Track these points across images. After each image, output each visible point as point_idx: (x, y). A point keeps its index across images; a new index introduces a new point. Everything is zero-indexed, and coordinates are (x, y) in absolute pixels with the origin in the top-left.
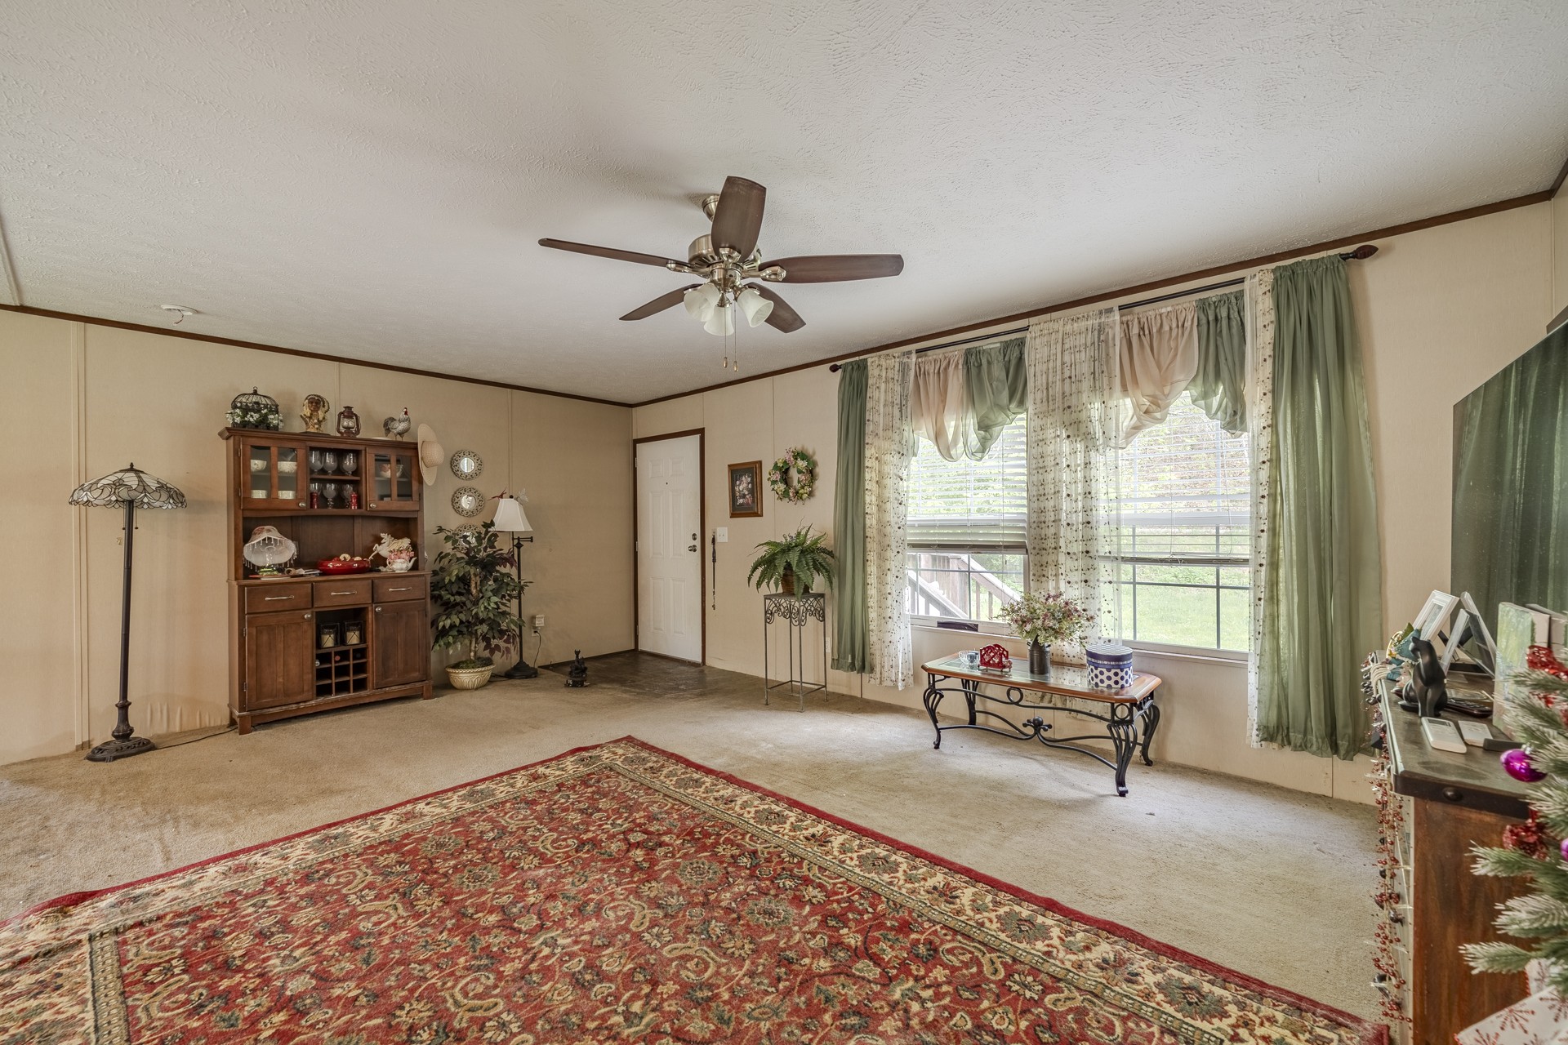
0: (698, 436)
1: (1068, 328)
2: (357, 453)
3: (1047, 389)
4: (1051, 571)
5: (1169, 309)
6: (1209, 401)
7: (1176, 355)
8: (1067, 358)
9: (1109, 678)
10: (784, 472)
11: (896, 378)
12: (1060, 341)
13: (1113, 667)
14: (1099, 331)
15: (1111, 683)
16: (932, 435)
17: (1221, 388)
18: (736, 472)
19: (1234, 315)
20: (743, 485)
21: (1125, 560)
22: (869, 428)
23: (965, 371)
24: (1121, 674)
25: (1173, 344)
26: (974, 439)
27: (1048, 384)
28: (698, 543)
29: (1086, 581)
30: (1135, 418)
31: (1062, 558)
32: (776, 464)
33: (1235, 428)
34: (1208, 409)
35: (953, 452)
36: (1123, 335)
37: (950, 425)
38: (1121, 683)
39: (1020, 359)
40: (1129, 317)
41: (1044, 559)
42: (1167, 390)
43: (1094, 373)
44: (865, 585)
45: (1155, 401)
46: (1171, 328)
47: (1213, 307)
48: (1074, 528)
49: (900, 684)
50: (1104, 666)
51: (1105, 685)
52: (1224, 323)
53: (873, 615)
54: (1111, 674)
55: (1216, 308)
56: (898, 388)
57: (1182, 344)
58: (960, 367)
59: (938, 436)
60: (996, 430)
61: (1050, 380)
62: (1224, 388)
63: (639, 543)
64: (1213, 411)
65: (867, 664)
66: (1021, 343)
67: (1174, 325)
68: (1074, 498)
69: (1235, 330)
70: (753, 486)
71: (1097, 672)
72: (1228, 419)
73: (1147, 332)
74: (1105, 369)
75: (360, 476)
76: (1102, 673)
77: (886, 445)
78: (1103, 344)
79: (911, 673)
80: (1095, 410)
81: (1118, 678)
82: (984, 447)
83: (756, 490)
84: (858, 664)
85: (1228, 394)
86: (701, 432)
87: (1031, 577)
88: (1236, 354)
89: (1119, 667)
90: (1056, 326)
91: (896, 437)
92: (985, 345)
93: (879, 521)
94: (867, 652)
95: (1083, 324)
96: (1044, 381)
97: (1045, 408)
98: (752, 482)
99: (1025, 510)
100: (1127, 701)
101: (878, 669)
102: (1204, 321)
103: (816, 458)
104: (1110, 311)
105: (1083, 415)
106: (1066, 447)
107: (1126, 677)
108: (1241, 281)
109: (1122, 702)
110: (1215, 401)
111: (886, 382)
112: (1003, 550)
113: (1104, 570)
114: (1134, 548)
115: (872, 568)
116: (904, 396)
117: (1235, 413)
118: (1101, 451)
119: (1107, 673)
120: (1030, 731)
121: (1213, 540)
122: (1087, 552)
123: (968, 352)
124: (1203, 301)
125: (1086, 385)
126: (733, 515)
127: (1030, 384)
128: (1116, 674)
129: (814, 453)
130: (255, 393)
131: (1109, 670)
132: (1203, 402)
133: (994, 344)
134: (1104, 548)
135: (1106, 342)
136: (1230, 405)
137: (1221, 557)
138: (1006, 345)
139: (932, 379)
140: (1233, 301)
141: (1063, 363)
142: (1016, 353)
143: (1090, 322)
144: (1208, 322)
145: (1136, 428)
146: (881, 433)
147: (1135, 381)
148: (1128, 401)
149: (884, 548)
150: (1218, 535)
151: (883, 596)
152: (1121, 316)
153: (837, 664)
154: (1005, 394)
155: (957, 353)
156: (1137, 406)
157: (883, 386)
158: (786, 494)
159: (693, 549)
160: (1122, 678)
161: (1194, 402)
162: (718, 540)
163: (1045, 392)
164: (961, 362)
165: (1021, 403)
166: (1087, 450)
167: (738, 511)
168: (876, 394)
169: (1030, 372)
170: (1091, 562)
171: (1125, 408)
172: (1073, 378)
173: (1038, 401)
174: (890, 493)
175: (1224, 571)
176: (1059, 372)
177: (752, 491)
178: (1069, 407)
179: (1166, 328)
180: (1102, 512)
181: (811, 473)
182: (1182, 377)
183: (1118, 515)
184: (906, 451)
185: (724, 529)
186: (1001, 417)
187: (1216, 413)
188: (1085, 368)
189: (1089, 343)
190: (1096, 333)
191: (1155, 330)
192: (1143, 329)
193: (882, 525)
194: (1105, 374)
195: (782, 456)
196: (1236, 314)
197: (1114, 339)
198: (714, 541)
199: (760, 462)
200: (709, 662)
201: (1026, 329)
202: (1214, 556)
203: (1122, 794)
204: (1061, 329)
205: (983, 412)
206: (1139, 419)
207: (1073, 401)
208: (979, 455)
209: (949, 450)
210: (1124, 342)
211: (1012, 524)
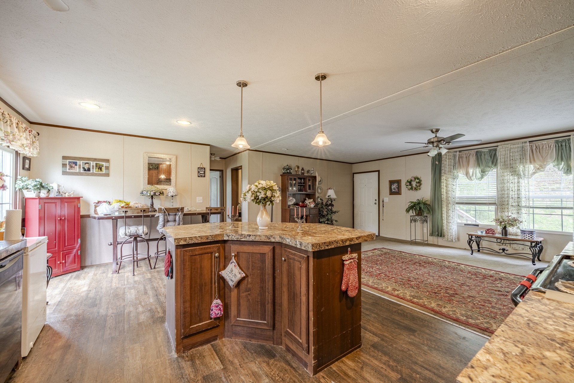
0: (378, 172)
1: (512, 146)
2: (304, 179)
3: (505, 162)
4: (506, 210)
5: (546, 142)
6: (559, 166)
7: (548, 154)
8: (511, 154)
9: (529, 236)
10: (410, 182)
11: (452, 158)
12: (509, 150)
13: (530, 234)
14: (522, 148)
15: (530, 238)
16: (465, 173)
17: (563, 163)
18: (391, 183)
19: (567, 144)
20: (394, 186)
21: (531, 207)
22: (443, 171)
23: (476, 157)
24: (532, 236)
25: (547, 152)
26: (479, 175)
27: (505, 161)
28: (377, 202)
29: (518, 213)
30: (534, 170)
31: (510, 207)
32: (408, 181)
33: (568, 173)
34: (559, 169)
35: (472, 178)
36: (530, 149)
37: (471, 171)
38: (533, 238)
39: (495, 154)
40: (532, 144)
41: (504, 207)
42: (545, 163)
43: (520, 159)
44: (442, 213)
45: (541, 166)
46: (546, 147)
47: (560, 142)
48: (514, 199)
49: (454, 240)
50: (527, 233)
51: (528, 238)
52: (564, 147)
53: (445, 222)
54: (530, 235)
55: (561, 142)
56: (452, 161)
57: (550, 152)
58: (474, 156)
59: (467, 174)
60: (486, 173)
61: (506, 160)
62: (564, 163)
63: (354, 202)
64: (560, 169)
65: (442, 235)
66: (496, 150)
67: (547, 147)
68: (514, 191)
69: (567, 148)
70: (398, 186)
71: (525, 235)
72: (565, 171)
73: (538, 148)
74: (524, 157)
75: (305, 184)
76: (526, 235)
77: (449, 176)
78: (524, 151)
79: (457, 237)
80: (521, 168)
81: (532, 237)
82: (482, 177)
83: (399, 187)
84: (440, 235)
85: (565, 165)
86: (379, 171)
87: (499, 212)
88: (568, 155)
89: (532, 234)
90: (507, 146)
91: (452, 174)
92: (483, 150)
93: (446, 196)
94: (442, 231)
95: (517, 146)
96: (504, 160)
97: (504, 167)
98: (398, 185)
99: (496, 194)
100: (535, 241)
101: (446, 237)
102: (557, 146)
103: (421, 179)
104: (526, 142)
105: (517, 169)
106: (511, 177)
107: (534, 237)
108: (570, 136)
109: (534, 242)
110: (561, 166)
111: (449, 159)
112: (489, 205)
113: (524, 211)
114: (533, 204)
115: (444, 210)
116: (455, 163)
117: (568, 170)
118: (523, 179)
119: (528, 235)
120: (501, 251)
121: (560, 202)
122: (519, 205)
123: (477, 152)
124: (557, 141)
125: (517, 162)
126: (390, 194)
127: (499, 161)
128: (531, 236)
129: (421, 178)
130: (287, 165)
131: (529, 234)
132: (557, 167)
133: (486, 150)
134: (523, 204)
135: (525, 150)
136: (566, 168)
137: (563, 207)
138: (490, 151)
139: (464, 159)
140: (567, 141)
141: (510, 156)
142: (494, 152)
143: (519, 145)
144: (559, 146)
145: (534, 173)
146: (447, 173)
147: (534, 160)
148: (532, 166)
149: (448, 204)
150: (562, 201)
151: (448, 216)
152: (529, 144)
153: (432, 234)
154: (491, 163)
155: (473, 152)
156: (535, 167)
157: (447, 160)
158: (412, 189)
159: (376, 204)
160: (533, 237)
161: (554, 166)
162: (385, 201)
163: (504, 163)
164: (475, 154)
165: (496, 165)
166: (518, 178)
167: (392, 193)
168: (445, 163)
169: (499, 158)
170: (519, 208)
171: (531, 167)
172: (514, 160)
173: (502, 165)
174: (450, 189)
175: (563, 210)
176: (509, 158)
177: (398, 188)
178: (512, 167)
179: (545, 147)
180: (523, 194)
181: (420, 183)
182: (550, 160)
183: (529, 196)
184: (455, 178)
185: (387, 198)
186: (488, 169)
187: (561, 169)
188: (518, 157)
189: (519, 151)
190: (521, 148)
191: (541, 148)
192: (537, 147)
193: (447, 198)
194: (524, 159)
195: (409, 178)
196: (568, 144)
197: (527, 149)
198: (383, 201)
199: (401, 180)
200: (381, 235)
201: (497, 146)
202: (561, 207)
203: (534, 265)
204: (509, 147)
205: (482, 168)
206: (535, 170)
207: (514, 165)
208: (480, 179)
209: (471, 177)
210: (531, 151)
211: (492, 198)
